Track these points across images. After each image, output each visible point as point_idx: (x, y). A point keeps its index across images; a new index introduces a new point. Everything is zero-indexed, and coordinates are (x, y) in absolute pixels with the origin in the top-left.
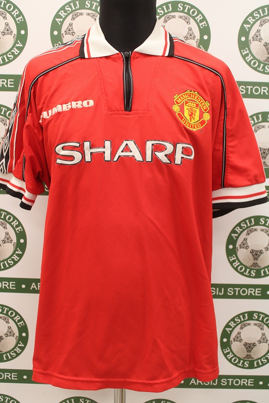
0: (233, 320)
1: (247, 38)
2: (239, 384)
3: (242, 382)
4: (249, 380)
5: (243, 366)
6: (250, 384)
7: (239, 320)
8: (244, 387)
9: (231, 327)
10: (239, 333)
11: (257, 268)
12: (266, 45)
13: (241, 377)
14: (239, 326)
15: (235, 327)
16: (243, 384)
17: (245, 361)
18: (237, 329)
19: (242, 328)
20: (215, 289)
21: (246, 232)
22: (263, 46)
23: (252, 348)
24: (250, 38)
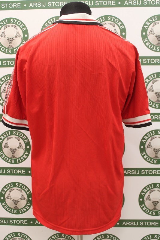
0: (145, 188)
1: (146, 33)
2: (150, 225)
3: (152, 223)
4: (156, 222)
5: (152, 214)
6: (157, 224)
7: (149, 188)
8: (153, 226)
9: (144, 192)
10: (149, 196)
11: (157, 159)
12: (157, 36)
13: (151, 221)
14: (149, 191)
15: (147, 192)
16: (153, 224)
17: (153, 211)
18: (148, 193)
19: (150, 193)
20: (134, 171)
21: (150, 138)
22: (155, 37)
23: (157, 204)
24: (148, 33)
